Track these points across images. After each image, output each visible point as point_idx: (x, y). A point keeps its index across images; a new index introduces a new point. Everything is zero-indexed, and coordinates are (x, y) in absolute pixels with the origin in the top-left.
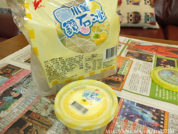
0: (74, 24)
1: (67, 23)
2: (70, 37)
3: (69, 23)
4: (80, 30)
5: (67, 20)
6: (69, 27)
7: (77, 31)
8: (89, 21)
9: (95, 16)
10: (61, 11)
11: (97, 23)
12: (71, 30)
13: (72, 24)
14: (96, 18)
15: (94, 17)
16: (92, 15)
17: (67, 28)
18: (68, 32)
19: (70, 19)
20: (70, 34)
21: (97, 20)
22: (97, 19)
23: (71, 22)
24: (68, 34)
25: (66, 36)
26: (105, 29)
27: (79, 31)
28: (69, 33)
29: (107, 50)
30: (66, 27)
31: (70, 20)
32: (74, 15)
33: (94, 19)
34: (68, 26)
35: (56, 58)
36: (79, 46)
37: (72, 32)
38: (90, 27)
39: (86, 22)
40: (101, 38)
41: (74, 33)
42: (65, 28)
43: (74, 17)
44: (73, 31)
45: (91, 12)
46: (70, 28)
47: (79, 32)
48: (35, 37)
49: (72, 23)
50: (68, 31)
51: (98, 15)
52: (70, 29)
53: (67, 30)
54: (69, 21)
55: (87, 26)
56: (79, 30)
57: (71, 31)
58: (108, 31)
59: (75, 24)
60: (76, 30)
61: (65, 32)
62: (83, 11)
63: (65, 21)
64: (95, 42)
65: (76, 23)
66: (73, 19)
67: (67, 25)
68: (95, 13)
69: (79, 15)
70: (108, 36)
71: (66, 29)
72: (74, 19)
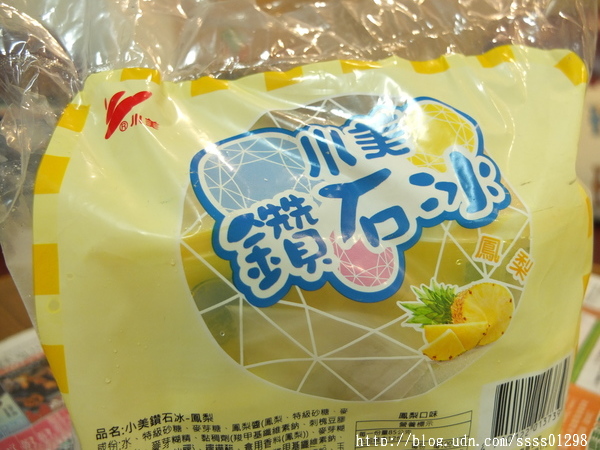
0: (300, 225)
1: (257, 217)
2: (262, 303)
3: (271, 217)
4: (334, 268)
5: (264, 203)
6: (261, 244)
7: (312, 269)
8: (396, 213)
9: (441, 186)
10: (244, 151)
11: (447, 226)
12: (276, 261)
13: (289, 228)
14: (442, 196)
15: (430, 192)
16: (421, 179)
17: (250, 251)
18: (253, 274)
19: (286, 194)
20: (264, 286)
21: (451, 209)
22: (451, 201)
23: (282, 212)
24: (254, 285)
25: (241, 296)
26: (496, 265)
27: (328, 268)
28: (262, 276)
29: (503, 391)
30: (247, 245)
31: (283, 200)
32: (315, 172)
33: (430, 205)
34: (261, 236)
35: (175, 411)
36: (317, 358)
37: (278, 272)
38: (402, 248)
39: (381, 216)
40: (466, 325)
41: (293, 281)
42: (238, 246)
43: (314, 184)
44: (287, 268)
45: (416, 161)
46: (268, 251)
47: (328, 277)
48: (62, 283)
49: (292, 221)
50: (255, 265)
51: (457, 181)
52: (268, 258)
53: (249, 259)
54: (273, 209)
55: (386, 238)
56: (327, 262)
57: (272, 267)
58: (517, 283)
59: (307, 226)
60: (305, 266)
61: (235, 269)
62: (369, 156)
63: (249, 204)
64: (426, 345)
65: (312, 221)
66: (299, 195)
67: (254, 230)
68: (442, 169)
69: (346, 176)
70: (515, 312)
71: (243, 253)
72: (310, 198)
